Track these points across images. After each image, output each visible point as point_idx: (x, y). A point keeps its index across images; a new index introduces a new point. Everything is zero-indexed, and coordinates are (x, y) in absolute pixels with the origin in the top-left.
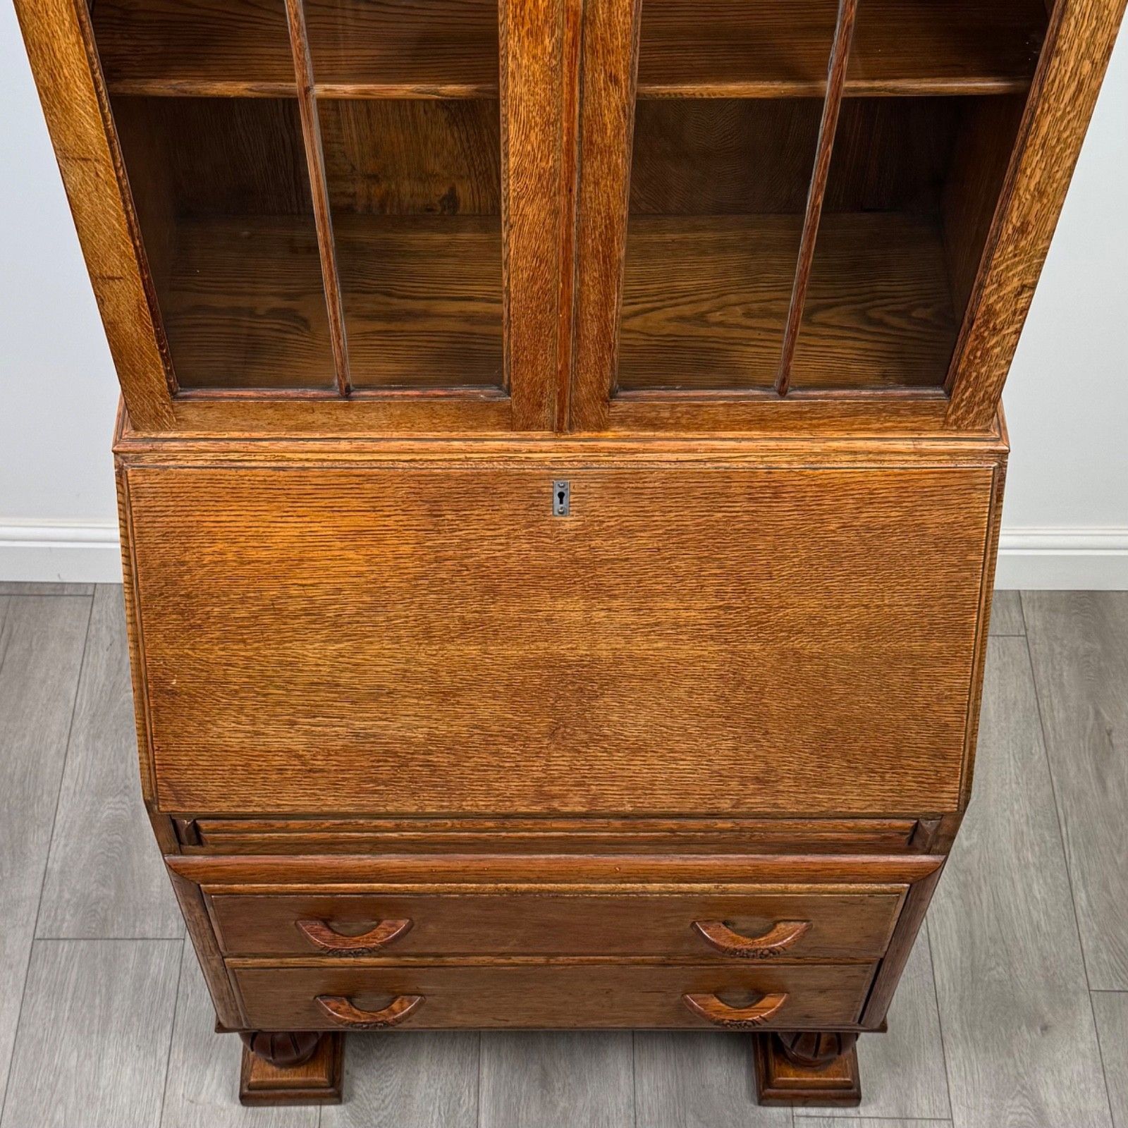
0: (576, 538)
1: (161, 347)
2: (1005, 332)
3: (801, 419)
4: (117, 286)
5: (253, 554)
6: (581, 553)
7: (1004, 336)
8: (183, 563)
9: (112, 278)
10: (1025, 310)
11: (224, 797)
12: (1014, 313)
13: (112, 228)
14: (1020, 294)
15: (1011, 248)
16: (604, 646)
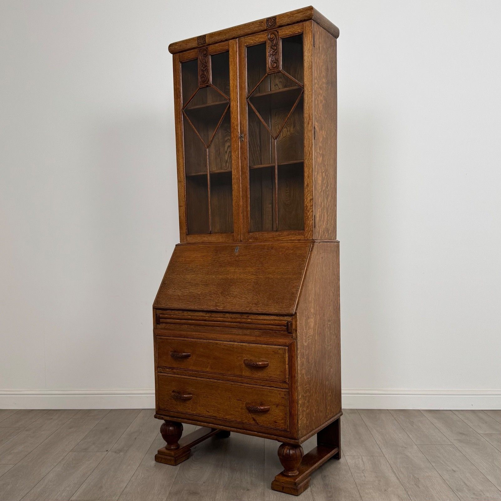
0: (237, 256)
3: (280, 237)
4: (182, 208)
5: (187, 260)
12: (311, 206)
13: (182, 195)
14: (310, 202)
16: (236, 276)
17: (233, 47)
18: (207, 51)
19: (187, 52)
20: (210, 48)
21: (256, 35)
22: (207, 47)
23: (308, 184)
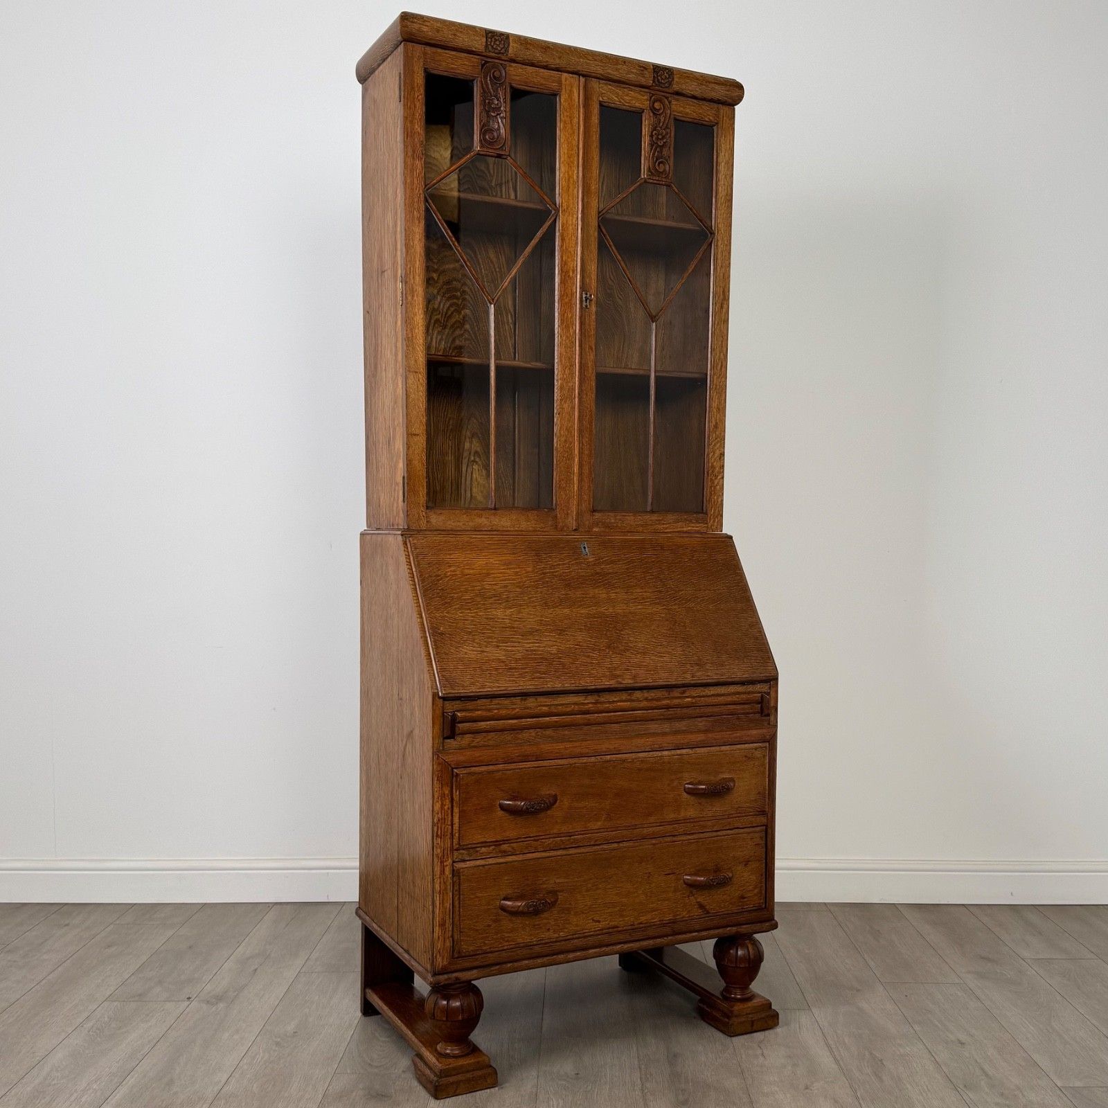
0: (595, 564)
1: (426, 477)
2: (719, 477)
3: (660, 524)
4: (416, 439)
5: (467, 571)
6: (598, 570)
7: (719, 479)
8: (439, 576)
10: (723, 466)
11: (473, 684)
12: (720, 467)
13: (419, 407)
14: (720, 459)
15: (714, 435)
16: (618, 608)
17: (571, 91)
18: (504, 74)
19: (446, 53)
20: (512, 69)
21: (624, 88)
22: (506, 63)
23: (716, 423)
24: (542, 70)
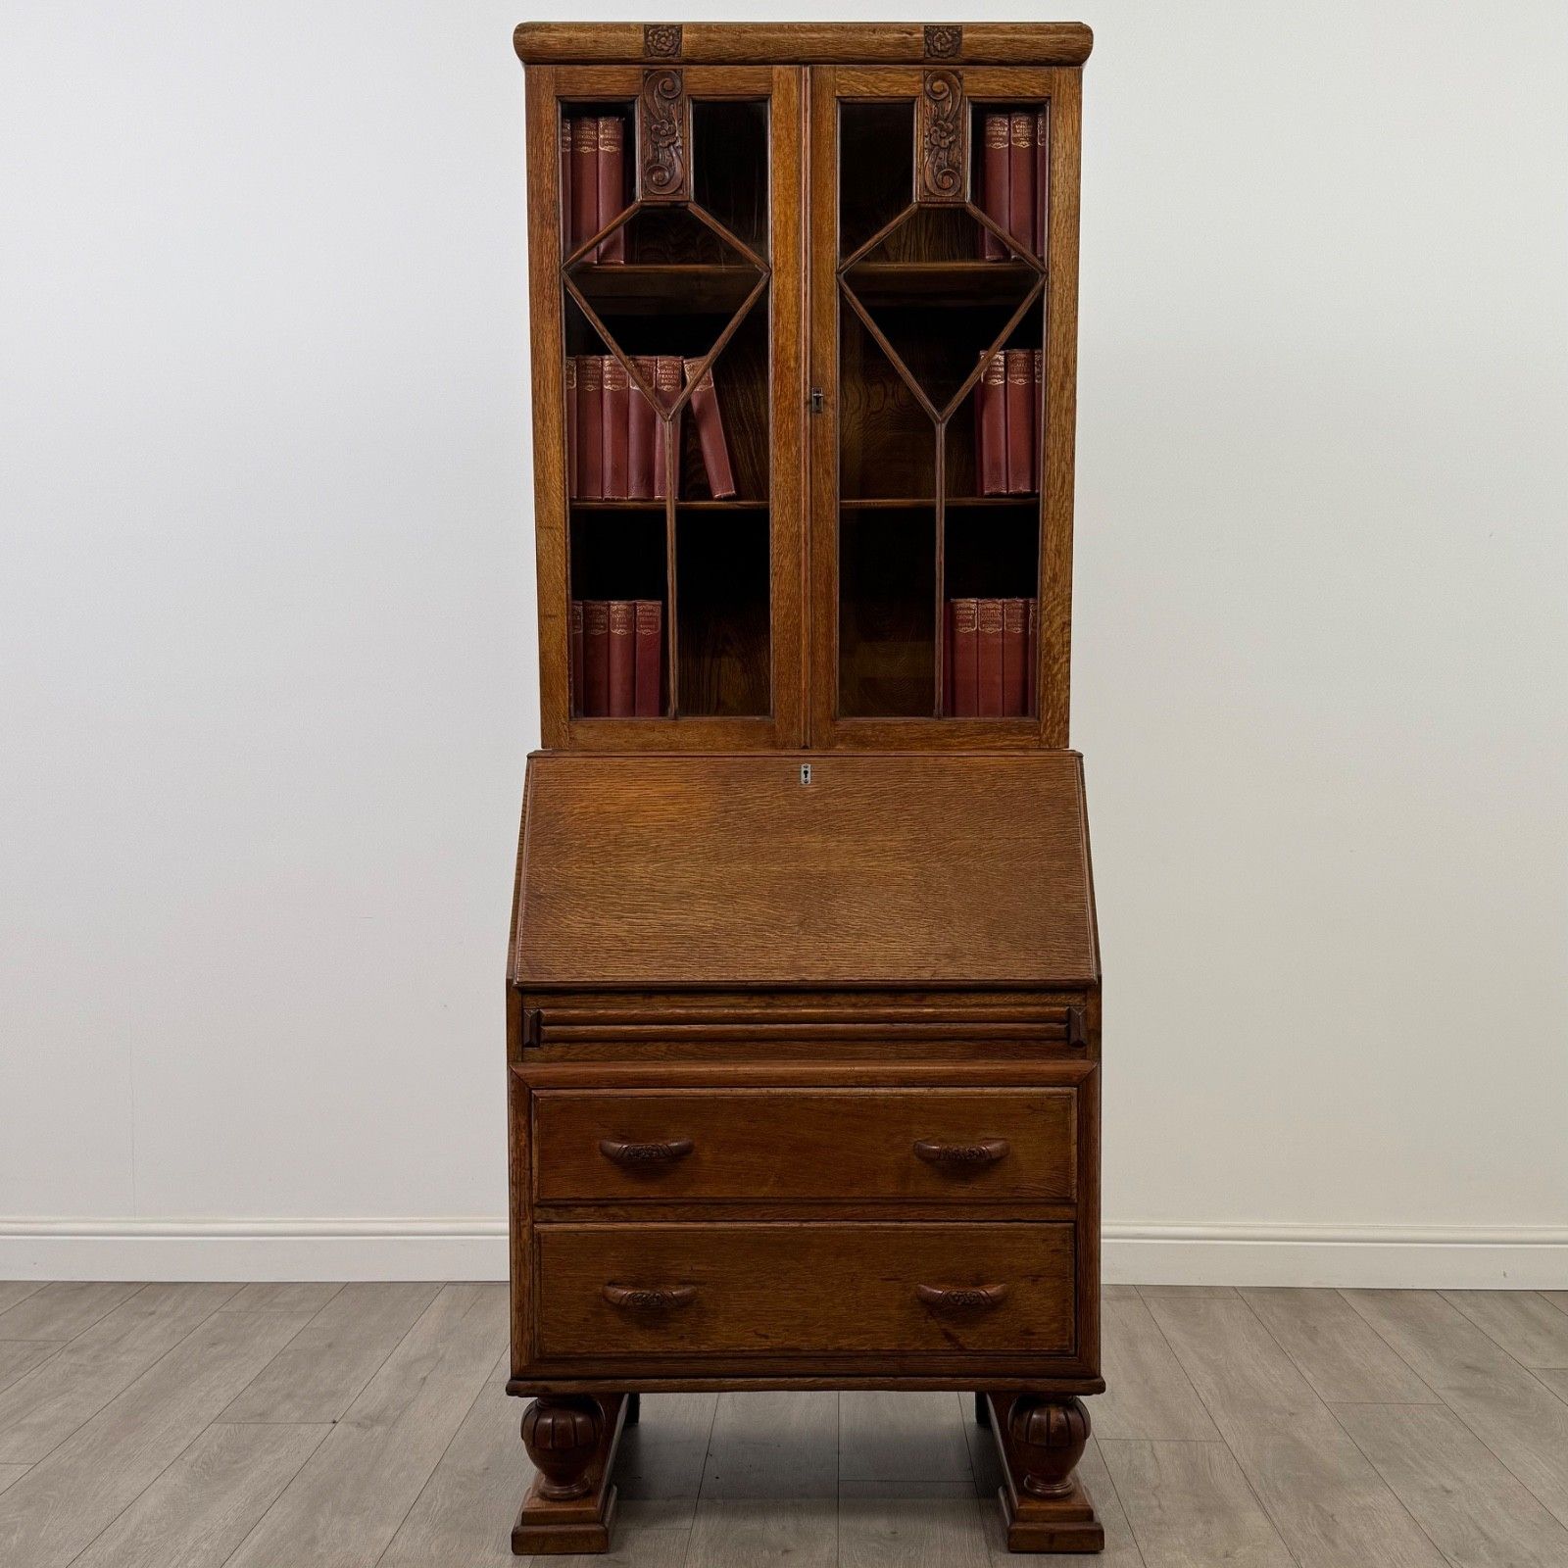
0: (816, 798)
1: (569, 676)
2: (1061, 661)
3: (952, 737)
5: (606, 808)
6: (818, 806)
7: (1061, 664)
9: (550, 616)
10: (1069, 642)
12: (1063, 645)
13: (556, 578)
14: (1063, 629)
15: (1051, 594)
16: (836, 865)
17: (788, 91)
18: (678, 83)
19: (590, 70)
20: (691, 74)
21: (879, 70)
22: (681, 67)
23: (1055, 575)
24: (739, 67)
